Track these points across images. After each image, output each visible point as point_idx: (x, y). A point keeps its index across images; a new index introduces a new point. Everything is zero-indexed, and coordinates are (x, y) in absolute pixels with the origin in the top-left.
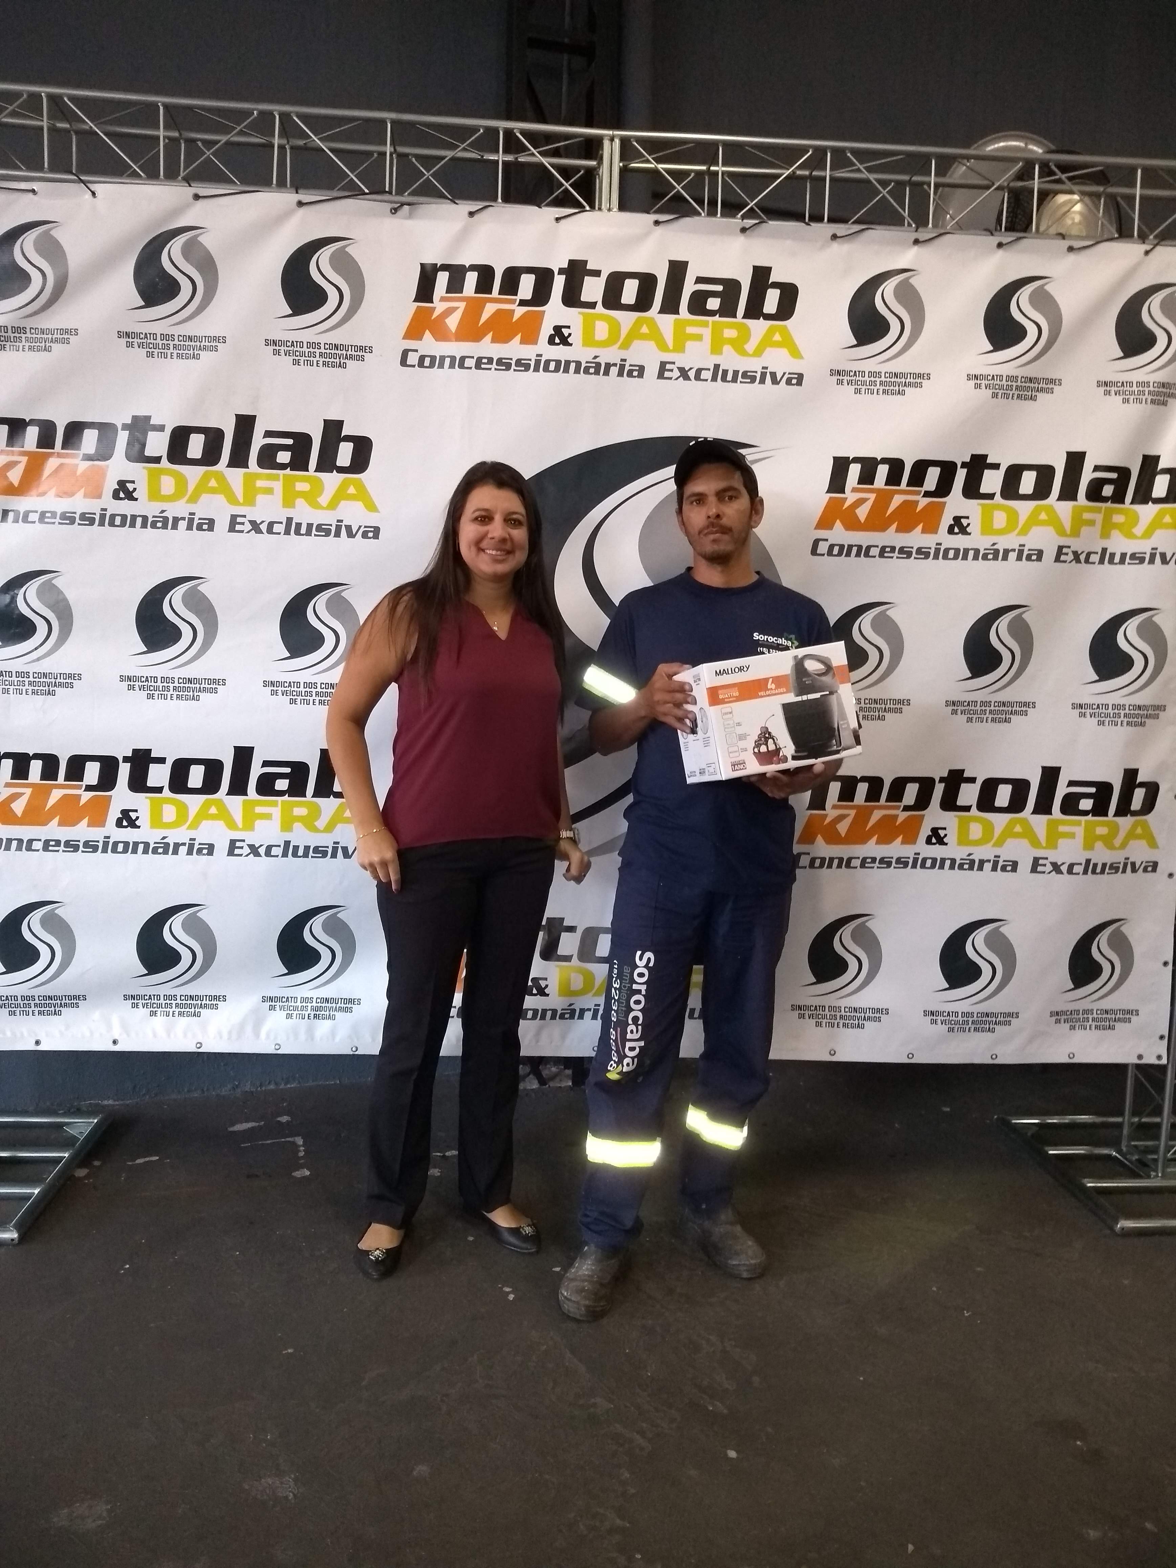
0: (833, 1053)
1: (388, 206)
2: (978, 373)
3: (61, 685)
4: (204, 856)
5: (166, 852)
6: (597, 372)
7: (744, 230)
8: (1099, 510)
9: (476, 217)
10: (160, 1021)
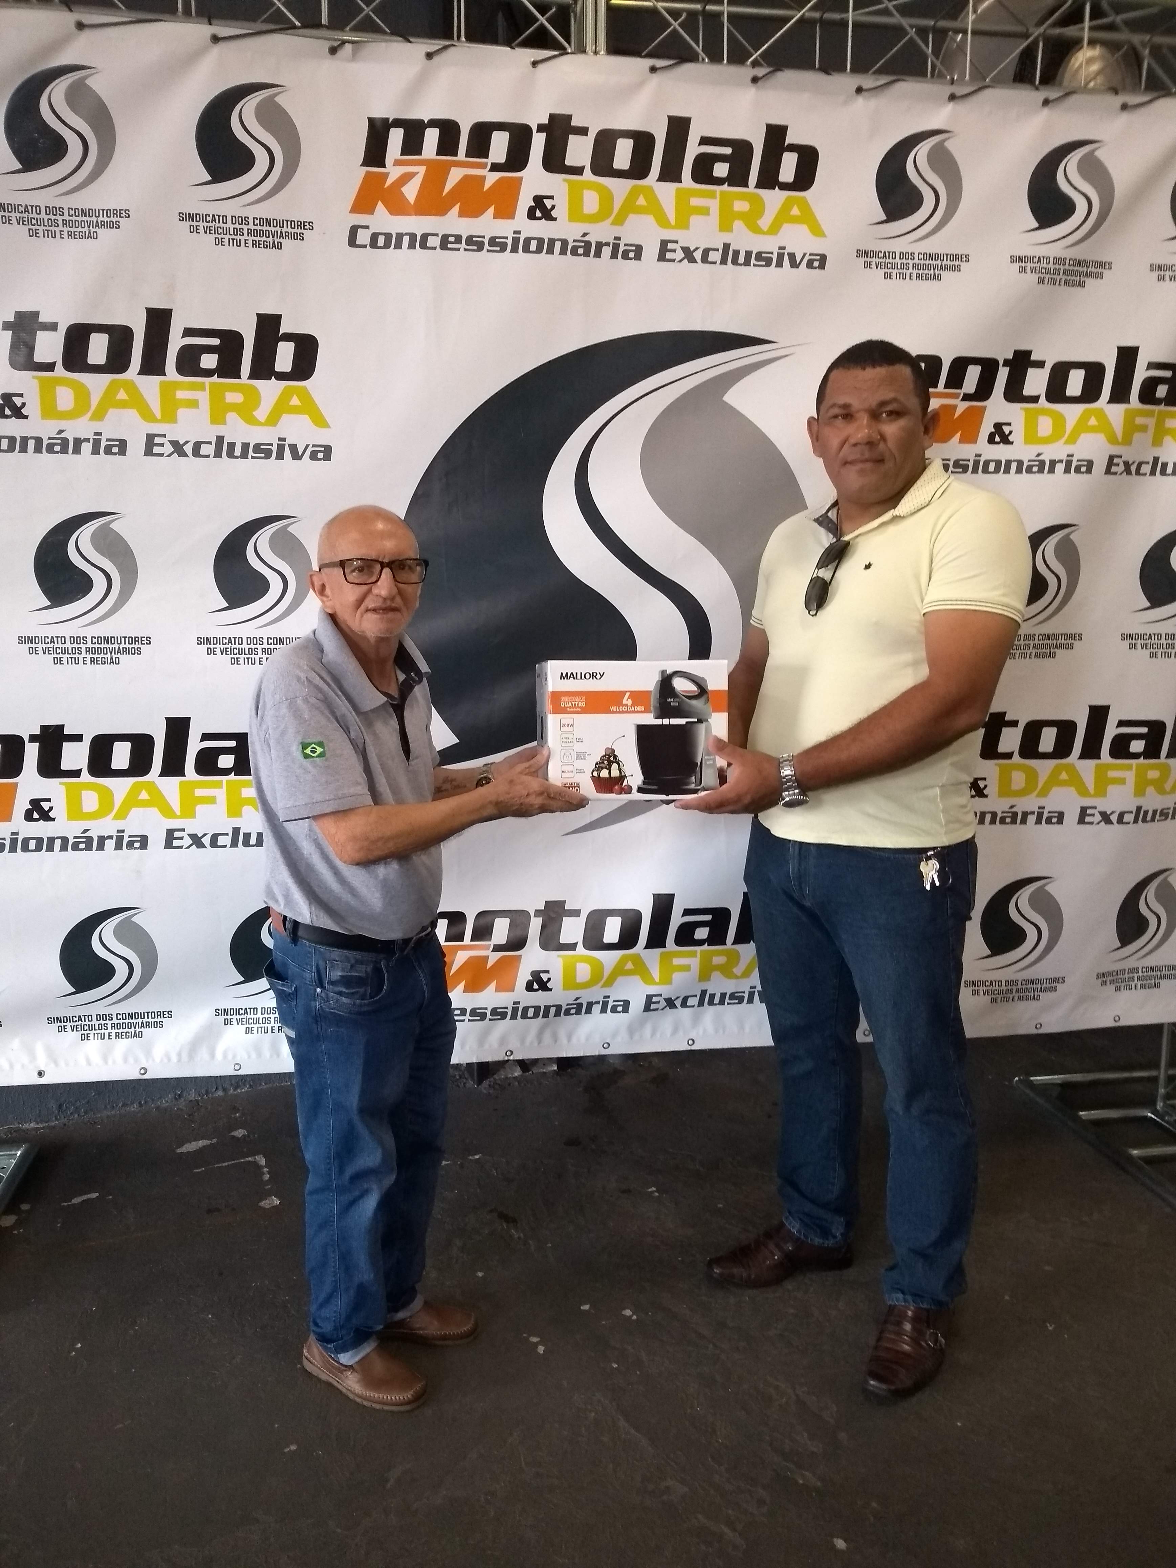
1: (327, 45)
4: (136, 851)
5: (89, 848)
6: (587, 254)
7: (755, 80)
8: (1151, 414)
9: (436, 59)
10: (94, 1045)
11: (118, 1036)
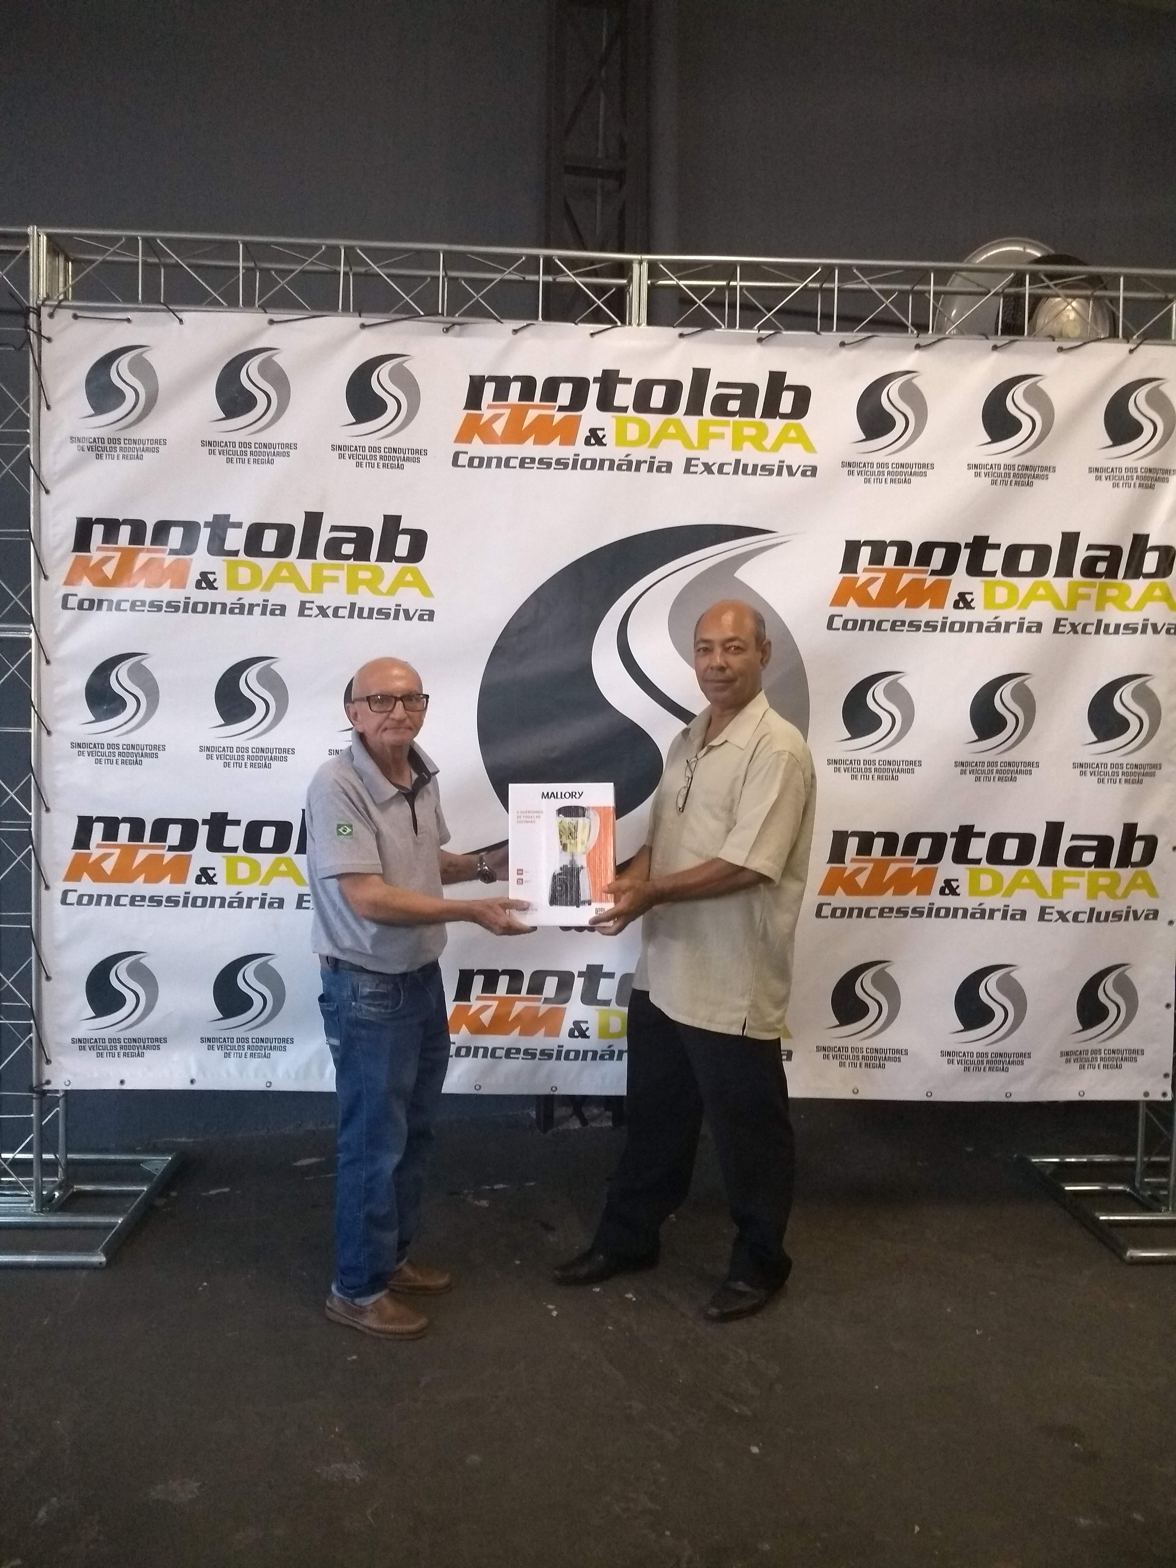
0: (856, 1091)
1: (442, 326)
2: (977, 462)
3: (146, 755)
4: (275, 910)
5: (240, 906)
6: (629, 469)
7: (760, 340)
8: (1093, 585)
9: (519, 334)
10: (234, 1062)
11: (251, 1055)
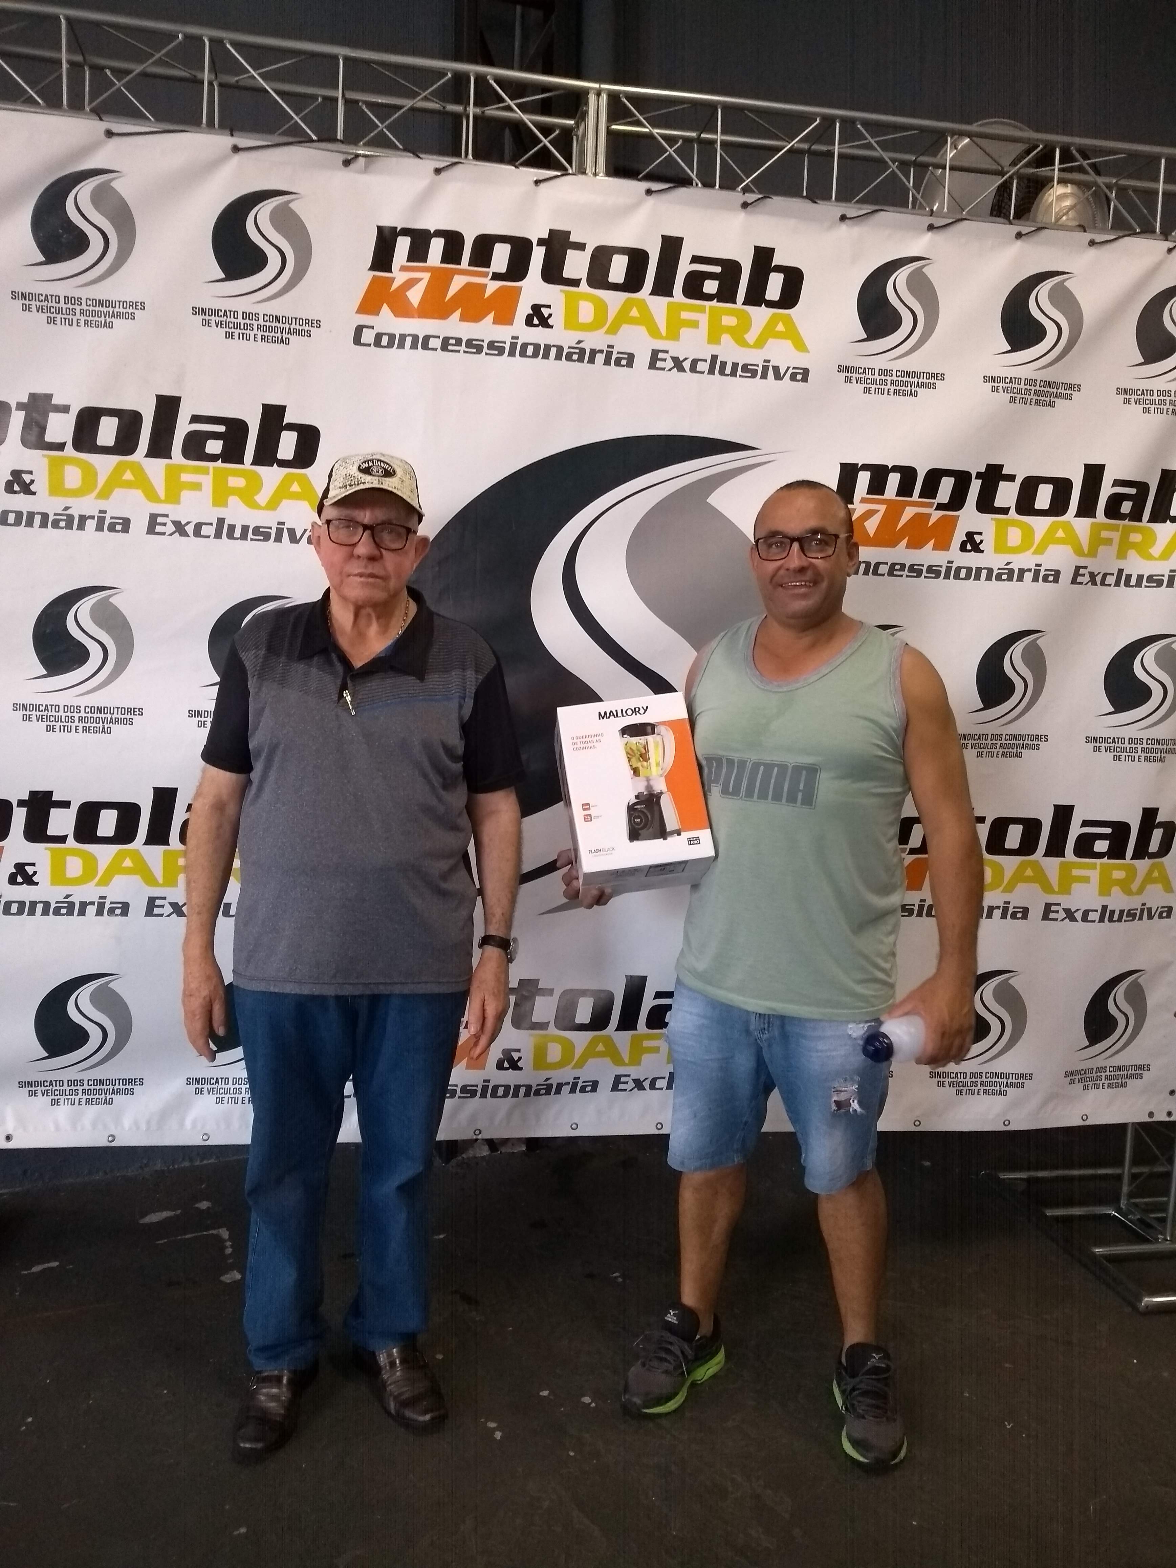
2: (995, 375)
5: (70, 913)
7: (745, 205)
8: (1115, 528)
10: (63, 1111)
11: (88, 1102)
